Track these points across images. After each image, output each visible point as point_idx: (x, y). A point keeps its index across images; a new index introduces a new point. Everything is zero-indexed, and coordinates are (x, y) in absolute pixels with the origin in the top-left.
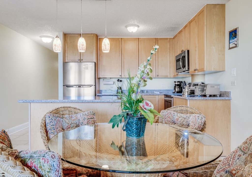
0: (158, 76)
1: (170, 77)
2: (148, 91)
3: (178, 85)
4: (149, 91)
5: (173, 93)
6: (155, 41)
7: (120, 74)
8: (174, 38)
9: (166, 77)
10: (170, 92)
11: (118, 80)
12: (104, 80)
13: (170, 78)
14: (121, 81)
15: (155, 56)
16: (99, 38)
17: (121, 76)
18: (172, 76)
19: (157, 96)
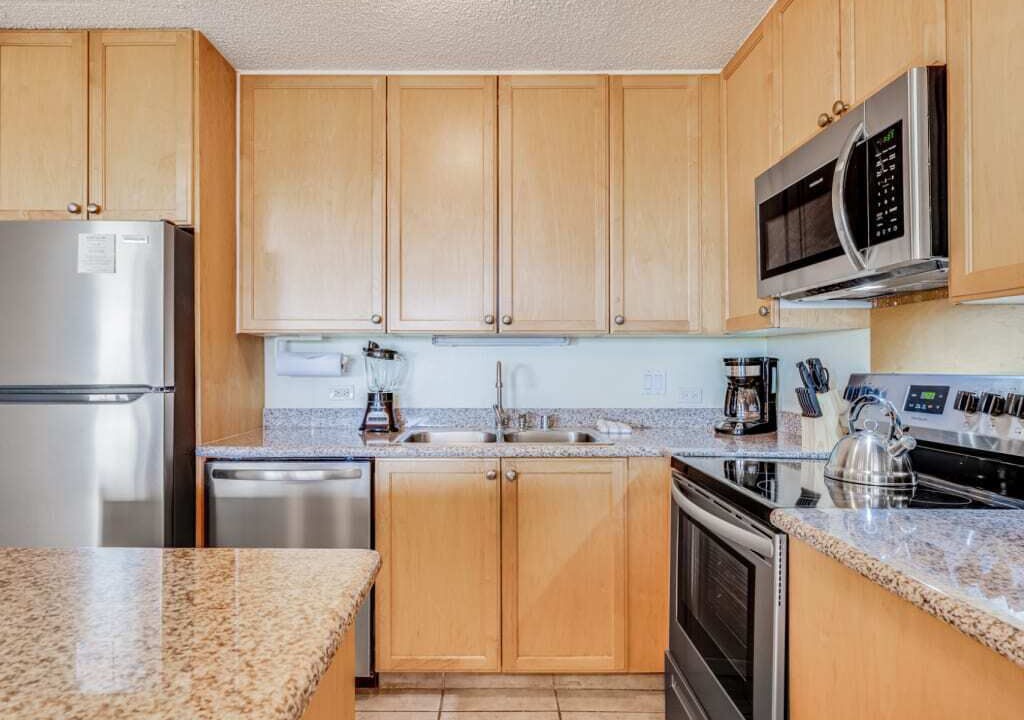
0: (622, 323)
1: (704, 330)
2: (558, 419)
3: (749, 382)
4: (566, 416)
5: (718, 431)
6: (603, 91)
7: (379, 311)
8: (728, 73)
9: (677, 330)
10: (696, 422)
11: (371, 350)
12: (294, 346)
13: (703, 336)
14: (390, 354)
15: (604, 192)
16: (242, 77)
17: (379, 322)
18: (714, 324)
19: (618, 466)
